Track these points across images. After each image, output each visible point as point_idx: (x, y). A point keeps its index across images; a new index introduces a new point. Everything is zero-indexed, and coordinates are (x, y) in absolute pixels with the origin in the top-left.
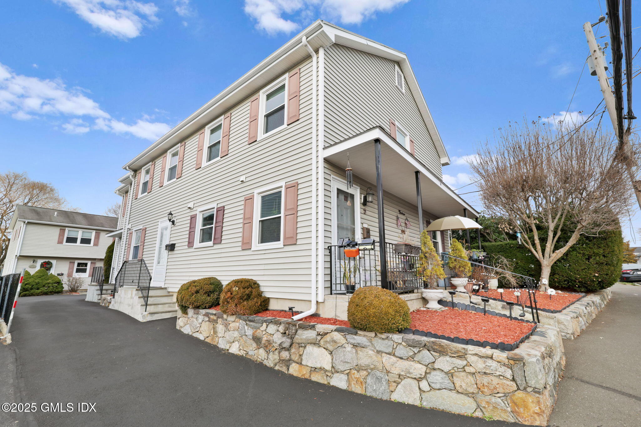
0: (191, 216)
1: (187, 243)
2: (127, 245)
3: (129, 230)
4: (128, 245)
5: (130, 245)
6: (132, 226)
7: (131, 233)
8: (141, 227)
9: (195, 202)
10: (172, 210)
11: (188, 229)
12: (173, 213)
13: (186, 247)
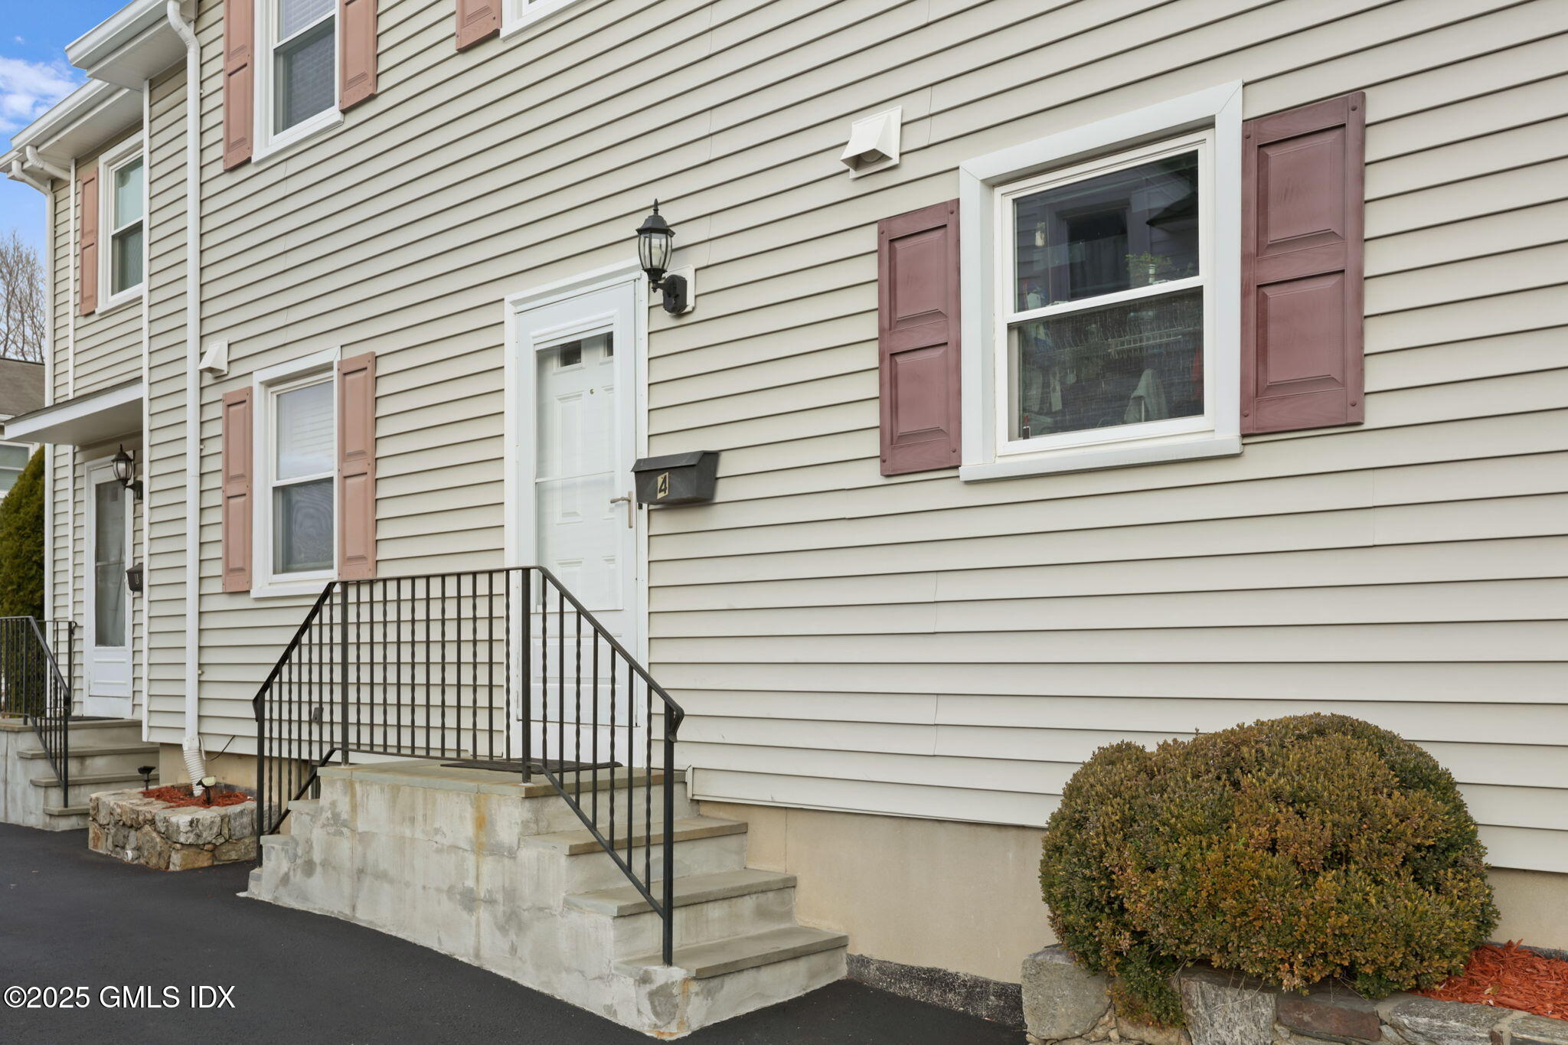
0: (883, 224)
1: (872, 445)
2: (216, 481)
3: (208, 379)
4: (229, 479)
5: (246, 476)
6: (238, 352)
7: (241, 402)
8: (329, 352)
9: (918, 106)
10: (662, 192)
11: (869, 327)
12: (669, 215)
13: (872, 474)
